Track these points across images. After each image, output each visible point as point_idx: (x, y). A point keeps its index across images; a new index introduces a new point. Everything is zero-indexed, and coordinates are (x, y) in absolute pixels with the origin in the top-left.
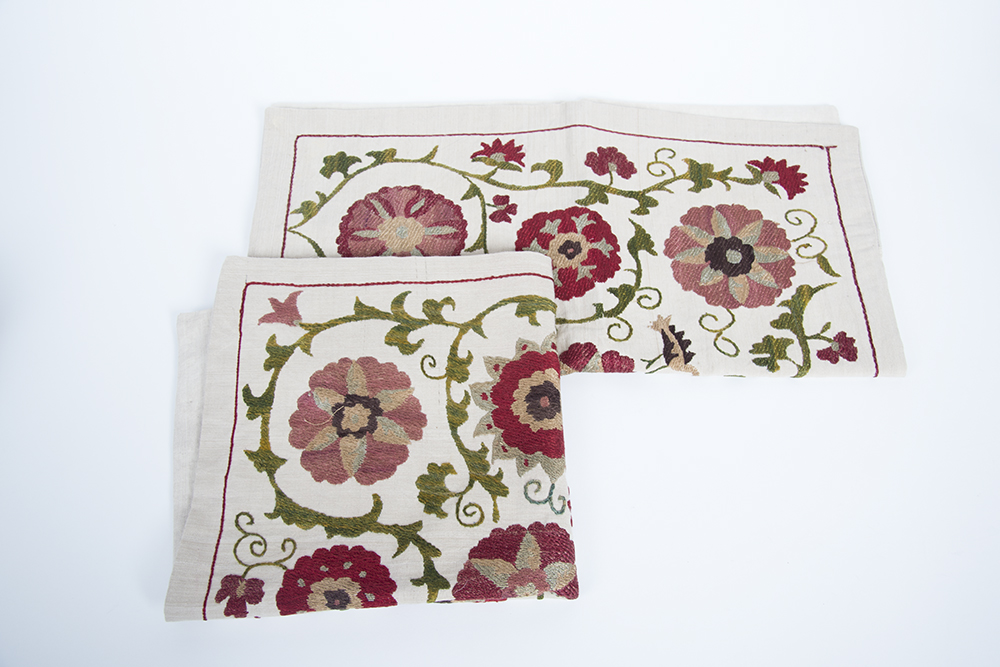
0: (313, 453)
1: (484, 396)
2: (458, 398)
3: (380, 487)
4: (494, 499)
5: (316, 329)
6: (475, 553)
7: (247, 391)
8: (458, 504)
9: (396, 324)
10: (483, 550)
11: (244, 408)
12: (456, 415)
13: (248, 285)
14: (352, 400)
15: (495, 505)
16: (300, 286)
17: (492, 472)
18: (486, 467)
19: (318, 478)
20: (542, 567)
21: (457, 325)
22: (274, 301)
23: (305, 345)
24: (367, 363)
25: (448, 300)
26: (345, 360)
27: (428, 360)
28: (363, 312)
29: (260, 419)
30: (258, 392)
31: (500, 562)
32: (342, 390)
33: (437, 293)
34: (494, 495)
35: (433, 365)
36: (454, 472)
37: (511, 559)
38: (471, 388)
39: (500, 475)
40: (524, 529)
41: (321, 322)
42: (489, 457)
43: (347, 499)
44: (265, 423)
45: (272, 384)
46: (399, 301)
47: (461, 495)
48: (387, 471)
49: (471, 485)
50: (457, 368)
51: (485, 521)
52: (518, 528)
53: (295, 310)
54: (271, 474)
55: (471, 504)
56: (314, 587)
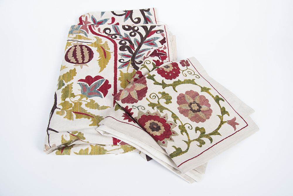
0: (197, 96)
1: (171, 124)
2: (177, 121)
3: (177, 94)
4: (150, 102)
5: (222, 123)
6: (146, 88)
7: (223, 100)
8: (158, 97)
9: (206, 134)
10: (145, 90)
11: (220, 97)
12: (174, 116)
13: (247, 125)
14: (199, 111)
15: (149, 101)
16: (236, 132)
17: (155, 108)
18: (158, 108)
19: (191, 91)
20: (130, 93)
21: (192, 141)
22: (238, 124)
23: (221, 118)
24: (203, 121)
25: (201, 146)
26: (208, 118)
27: (191, 128)
28: (216, 133)
29: (215, 97)
30: (220, 101)
31: (140, 89)
32: (203, 112)
33: (204, 147)
34: (151, 103)
35: (189, 127)
36: (165, 103)
37: (137, 91)
38: (176, 125)
39: (153, 108)
40: (139, 100)
41: (222, 125)
42: (159, 111)
43: (182, 89)
44: (213, 97)
45: (219, 105)
46: (211, 140)
47: (159, 99)
48: (178, 98)
49: (158, 102)
50: (183, 129)
51: (149, 97)
52: (141, 99)
53: (231, 125)
54: (201, 87)
55: (155, 98)
56: (173, 68)
